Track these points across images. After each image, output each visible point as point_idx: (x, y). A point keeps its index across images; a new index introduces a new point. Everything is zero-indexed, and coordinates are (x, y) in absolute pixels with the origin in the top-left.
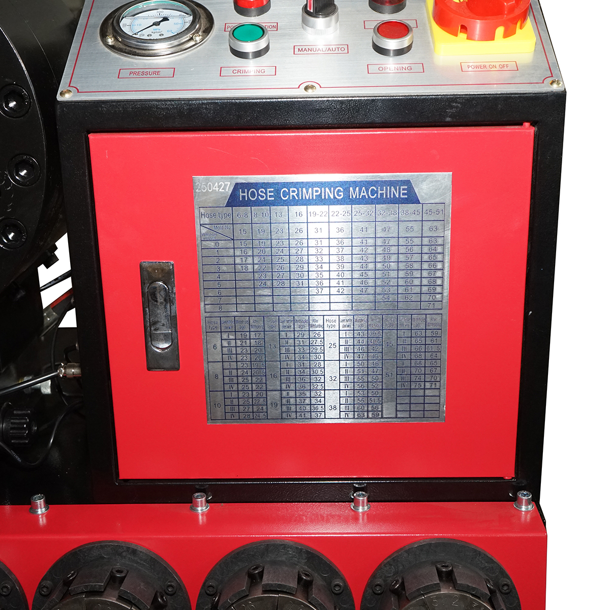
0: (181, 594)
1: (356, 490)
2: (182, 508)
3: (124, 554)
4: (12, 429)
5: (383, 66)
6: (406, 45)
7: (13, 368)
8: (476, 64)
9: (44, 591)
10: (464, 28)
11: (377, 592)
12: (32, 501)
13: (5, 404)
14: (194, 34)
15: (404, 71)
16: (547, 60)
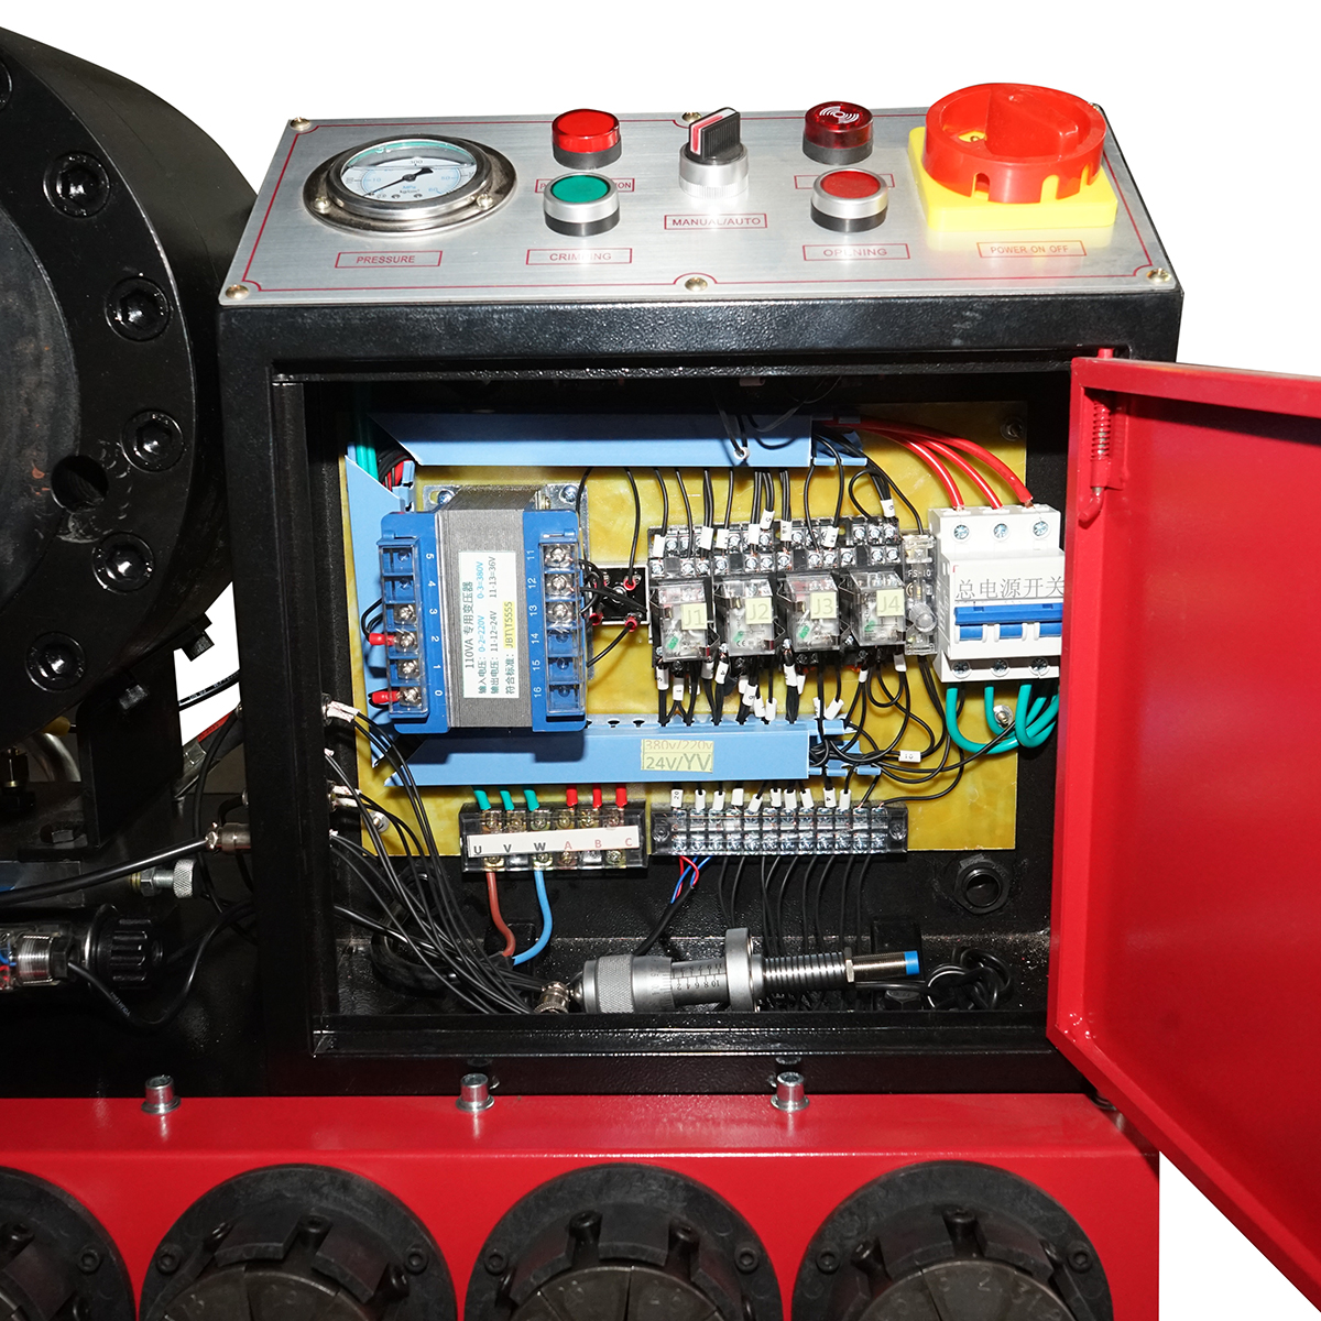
0: (436, 1273)
1: (781, 1069)
2: (441, 1105)
3: (325, 1190)
4: (114, 953)
5: (833, 249)
6: (875, 211)
7: (120, 842)
8: (1006, 245)
9: (165, 1265)
10: (983, 179)
11: (825, 1268)
12: (148, 1087)
13: (103, 907)
14: (477, 194)
15: (872, 256)
16: (1140, 238)
